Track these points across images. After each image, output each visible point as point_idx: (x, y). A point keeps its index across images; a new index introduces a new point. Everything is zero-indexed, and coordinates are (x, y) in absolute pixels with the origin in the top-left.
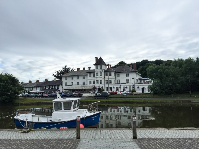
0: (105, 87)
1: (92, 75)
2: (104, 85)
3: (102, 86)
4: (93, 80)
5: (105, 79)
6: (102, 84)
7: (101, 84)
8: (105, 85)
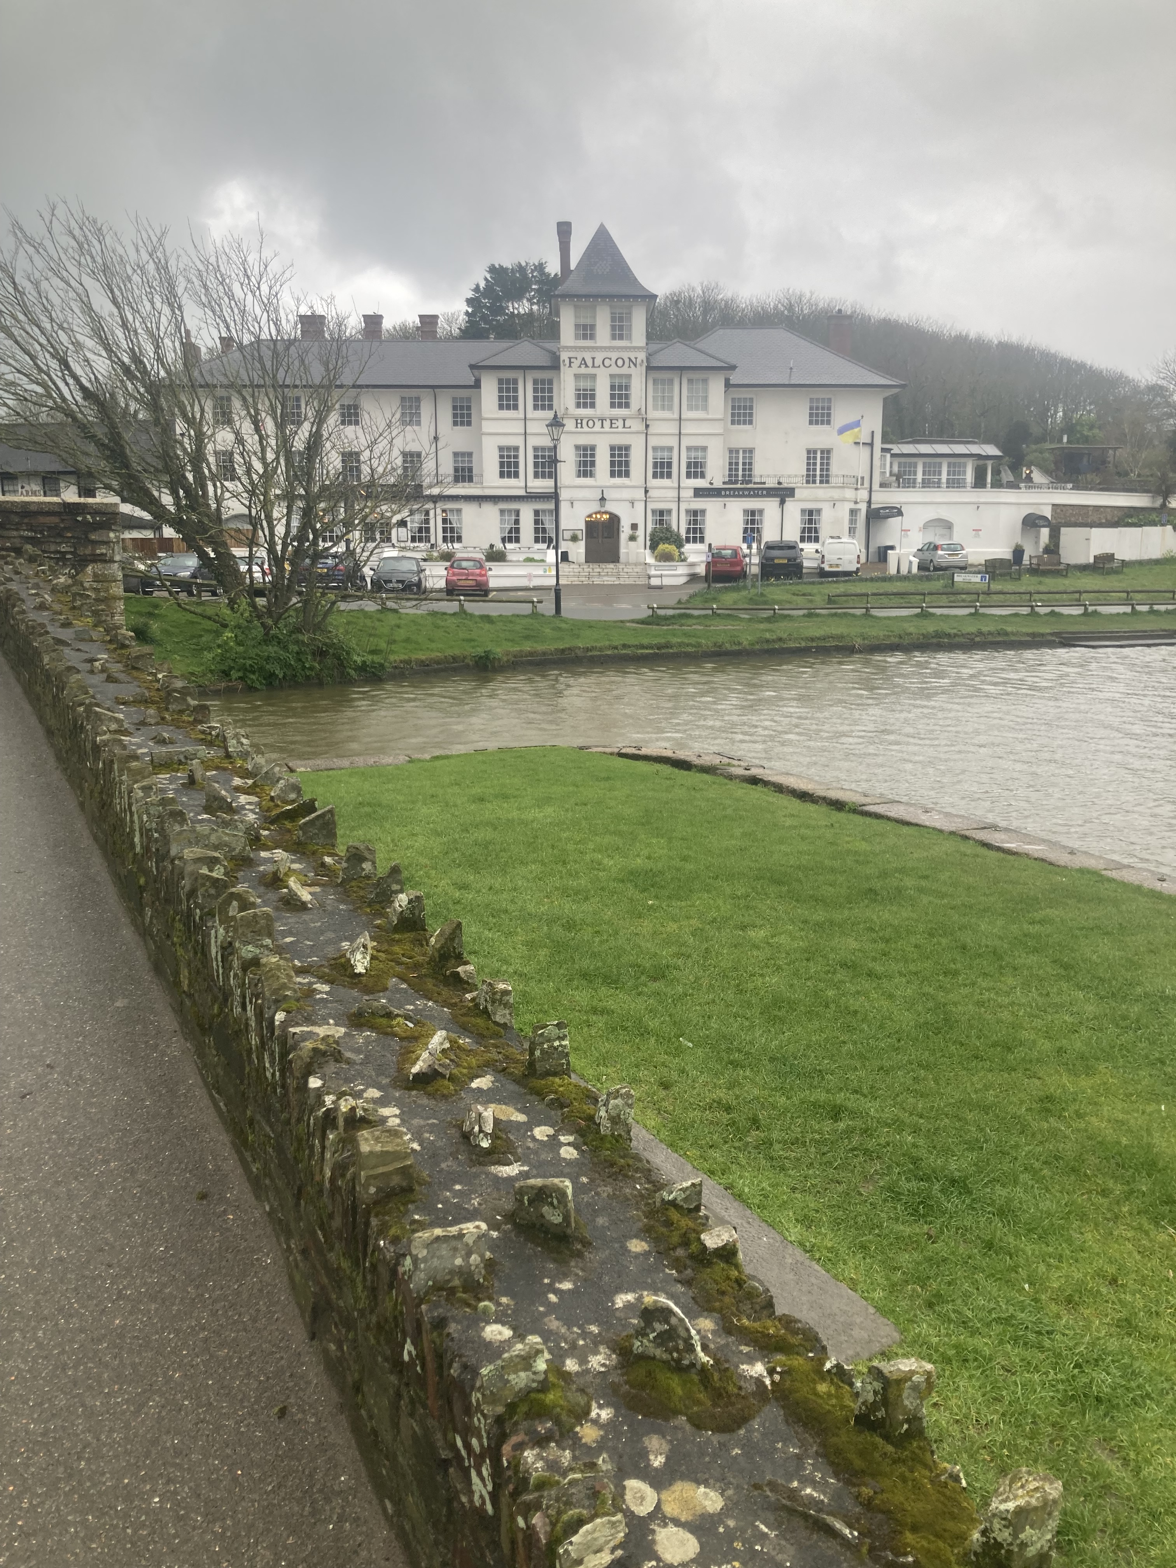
0: (651, 506)
1: (526, 392)
2: (641, 493)
3: (628, 493)
4: (533, 442)
5: (653, 441)
6: (623, 480)
7: (617, 481)
8: (646, 492)
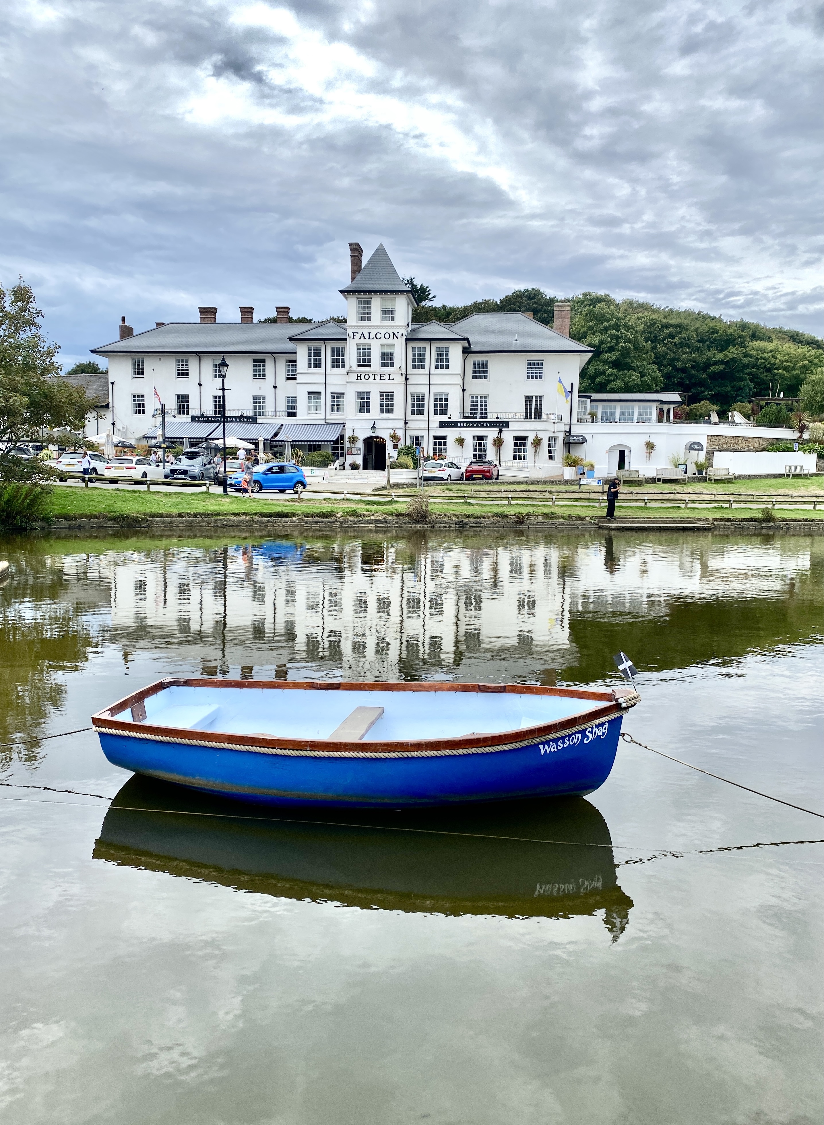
0: (409, 433)
1: (327, 356)
2: (402, 424)
3: (392, 425)
4: (330, 389)
5: (411, 389)
6: (389, 415)
7: (385, 415)
8: (406, 423)
